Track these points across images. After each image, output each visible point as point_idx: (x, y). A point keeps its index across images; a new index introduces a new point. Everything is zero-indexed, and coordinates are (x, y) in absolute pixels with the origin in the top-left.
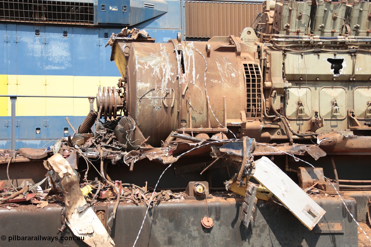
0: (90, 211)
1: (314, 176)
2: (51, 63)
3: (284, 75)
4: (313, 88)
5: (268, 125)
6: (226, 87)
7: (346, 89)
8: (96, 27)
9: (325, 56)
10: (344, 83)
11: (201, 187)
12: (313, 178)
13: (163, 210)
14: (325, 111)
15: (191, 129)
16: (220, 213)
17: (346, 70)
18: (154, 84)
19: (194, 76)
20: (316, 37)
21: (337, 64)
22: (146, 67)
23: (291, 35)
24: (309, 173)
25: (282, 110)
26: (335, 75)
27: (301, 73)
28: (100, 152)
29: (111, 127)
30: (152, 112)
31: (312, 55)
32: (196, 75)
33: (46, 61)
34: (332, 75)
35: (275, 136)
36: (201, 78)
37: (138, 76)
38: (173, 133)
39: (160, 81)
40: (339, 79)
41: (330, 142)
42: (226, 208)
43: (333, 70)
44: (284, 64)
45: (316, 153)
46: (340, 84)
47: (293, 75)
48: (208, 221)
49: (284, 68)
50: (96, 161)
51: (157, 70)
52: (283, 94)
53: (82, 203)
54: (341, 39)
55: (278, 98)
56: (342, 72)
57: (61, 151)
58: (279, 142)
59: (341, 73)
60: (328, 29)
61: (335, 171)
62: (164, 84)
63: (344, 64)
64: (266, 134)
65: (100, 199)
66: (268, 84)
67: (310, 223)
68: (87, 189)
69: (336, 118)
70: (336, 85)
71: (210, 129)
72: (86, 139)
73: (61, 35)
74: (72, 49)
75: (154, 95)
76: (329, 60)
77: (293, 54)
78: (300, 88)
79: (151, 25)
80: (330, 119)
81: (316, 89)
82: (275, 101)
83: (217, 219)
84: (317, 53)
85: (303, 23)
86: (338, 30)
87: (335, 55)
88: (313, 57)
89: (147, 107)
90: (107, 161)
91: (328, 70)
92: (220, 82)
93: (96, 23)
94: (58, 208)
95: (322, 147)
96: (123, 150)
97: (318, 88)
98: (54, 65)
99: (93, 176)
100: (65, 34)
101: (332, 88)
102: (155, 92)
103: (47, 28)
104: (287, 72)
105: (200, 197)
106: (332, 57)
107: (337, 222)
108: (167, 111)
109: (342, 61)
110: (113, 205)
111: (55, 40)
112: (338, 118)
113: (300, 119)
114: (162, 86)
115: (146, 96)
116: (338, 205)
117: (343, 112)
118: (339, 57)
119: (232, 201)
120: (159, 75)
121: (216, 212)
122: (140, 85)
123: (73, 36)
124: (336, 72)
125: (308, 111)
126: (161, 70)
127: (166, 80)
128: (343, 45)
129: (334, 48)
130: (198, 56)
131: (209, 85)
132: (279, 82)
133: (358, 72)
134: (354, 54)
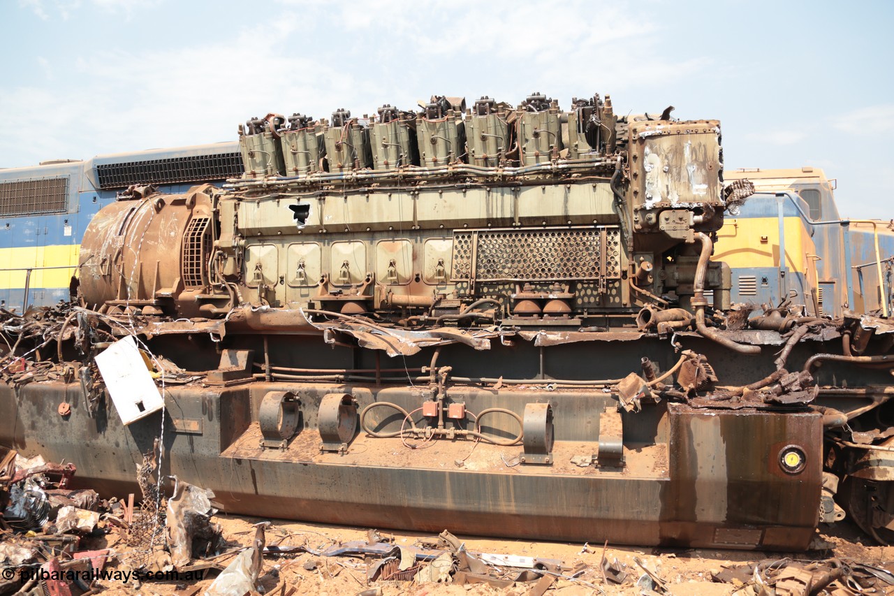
1: (234, 361)
3: (237, 230)
4: (280, 245)
6: (161, 248)
7: (322, 244)
9: (286, 203)
10: (318, 237)
12: (233, 363)
14: (292, 275)
16: (77, 400)
17: (312, 220)
18: (94, 250)
19: (132, 238)
21: (301, 212)
22: (94, 231)
24: (230, 357)
25: (237, 278)
26: (300, 227)
27: (257, 227)
30: (93, 282)
31: (271, 202)
32: (134, 237)
34: (295, 227)
36: (138, 239)
39: (101, 246)
40: (307, 231)
41: (239, 317)
43: (297, 219)
44: (236, 216)
46: (313, 237)
47: (249, 230)
48: (63, 408)
49: (236, 222)
51: (102, 233)
52: (234, 255)
54: (309, 178)
55: (230, 259)
56: (308, 222)
59: (306, 224)
62: (104, 248)
63: (310, 211)
64: (208, 307)
66: (216, 243)
69: (307, 284)
70: (308, 240)
71: (137, 301)
75: (93, 262)
76: (292, 207)
77: (248, 202)
78: (263, 245)
80: (299, 285)
81: (283, 246)
82: (227, 264)
84: (276, 198)
85: (258, 161)
86: (302, 167)
87: (299, 200)
88: (271, 204)
89: (87, 276)
91: (289, 220)
92: (156, 243)
97: (285, 245)
101: (303, 244)
102: (94, 258)
104: (241, 226)
106: (294, 202)
107: (194, 420)
108: (105, 280)
109: (306, 208)
112: (309, 285)
114: (102, 252)
115: (87, 264)
116: (198, 399)
117: (314, 275)
118: (304, 202)
120: (102, 239)
121: (74, 398)
124: (302, 220)
126: (106, 233)
127: (107, 244)
129: (300, 190)
130: (147, 214)
131: (144, 248)
132: (227, 239)
133: (328, 221)
134: (322, 197)
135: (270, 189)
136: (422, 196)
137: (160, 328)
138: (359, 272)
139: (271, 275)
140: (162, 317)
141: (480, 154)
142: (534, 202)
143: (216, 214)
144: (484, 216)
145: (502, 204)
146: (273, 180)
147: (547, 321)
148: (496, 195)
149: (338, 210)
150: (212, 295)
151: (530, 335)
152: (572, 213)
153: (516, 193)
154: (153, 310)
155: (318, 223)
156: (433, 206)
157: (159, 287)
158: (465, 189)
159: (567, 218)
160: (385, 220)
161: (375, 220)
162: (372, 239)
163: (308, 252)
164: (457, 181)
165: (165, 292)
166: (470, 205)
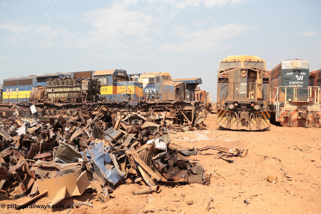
0: (17, 111)
19: (35, 93)
25: (47, 98)
27: (49, 92)
49: (46, 91)
65: (20, 110)
69: (54, 98)
77: (47, 89)
78: (49, 94)
83: (28, 113)
86: (53, 85)
88: (50, 89)
89: (31, 98)
97: (52, 94)
108: (33, 98)
109: (53, 90)
126: (33, 92)
127: (33, 94)
129: (53, 88)
131: (37, 94)
132: (45, 93)
134: (55, 88)
135: (49, 87)
136: (64, 88)
137: (38, 104)
138: (59, 97)
139: (50, 97)
140: (39, 103)
141: (69, 84)
142: (74, 89)
143: (44, 90)
145: (71, 90)
146: (50, 86)
147: (74, 102)
149: (56, 90)
150: (44, 100)
151: (72, 104)
152: (77, 90)
153: (72, 88)
154: (38, 102)
156: (65, 90)
157: (38, 99)
159: (77, 91)
161: (60, 91)
162: (60, 93)
163: (54, 95)
164: (67, 87)
165: (39, 100)
166: (68, 90)
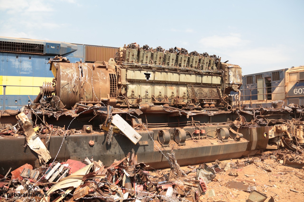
0: (38, 139)
1: (138, 122)
2: (23, 71)
3: (126, 79)
4: (138, 85)
5: (119, 100)
6: (101, 83)
7: (151, 86)
8: (44, 55)
9: (143, 72)
10: (151, 84)
11: (89, 128)
12: (137, 123)
13: (71, 138)
14: (143, 95)
15: (85, 102)
16: (97, 139)
17: (151, 78)
18: (69, 81)
19: (87, 78)
20: (140, 64)
21: (148, 76)
22: (65, 74)
23: (129, 62)
24: (136, 121)
25: (125, 94)
27: (134, 79)
28: (43, 112)
29: (49, 100)
30: (68, 94)
31: (138, 71)
32: (88, 78)
33: (21, 70)
34: (146, 80)
35: (122, 105)
36: (90, 79)
37: (61, 78)
38: (77, 103)
39: (71, 80)
40: (149, 82)
41: (144, 108)
42: (100, 136)
43: (146, 78)
44: (126, 74)
45: (139, 112)
46: (149, 84)
47: (130, 79)
48: (92, 142)
49: (126, 76)
50: (41, 116)
51: (70, 75)
52: (126, 87)
53: (34, 135)
54: (149, 65)
55: (124, 89)
56: (150, 79)
57: (25, 111)
58: (124, 108)
59: (149, 79)
60: (144, 61)
61: (146, 120)
62: (73, 81)
63: (150, 76)
64: (118, 104)
65: (42, 133)
66: (119, 83)
67: (135, 141)
68: (36, 129)
69: (147, 98)
70: (147, 84)
71: (94, 102)
72: (37, 106)
73: (29, 58)
74: (33, 65)
75: (68, 86)
76: (145, 74)
77: (130, 70)
78: (133, 85)
79: (70, 55)
80: (145, 98)
81: (139, 86)
82: (123, 90)
83: (96, 141)
84: (140, 70)
85: (134, 58)
86: (148, 62)
87: (147, 72)
88: (138, 72)
89: (65, 92)
90: (46, 116)
91: (144, 78)
92: (98, 81)
93: (44, 53)
94: (23, 137)
95: (141, 110)
96: (54, 111)
98: (24, 72)
99: (39, 123)
100: (30, 58)
102: (69, 85)
103: (22, 55)
104: (128, 78)
105: (88, 132)
106: (146, 72)
107: (146, 141)
108: (74, 94)
110: (49, 136)
111: (25, 60)
113: (133, 98)
115: (65, 86)
116: (147, 134)
117: (150, 96)
118: (149, 73)
119: (103, 133)
120: (71, 77)
121: (96, 138)
122: (62, 82)
123: (33, 59)
124: (148, 79)
125: (136, 95)
126: (72, 75)
127: (74, 80)
128: (150, 68)
129: (147, 69)
130: (89, 70)
132: (124, 82)
133: (156, 79)
134: (154, 72)
136: (181, 75)
138: (163, 95)
141: (194, 66)
142: (206, 80)
144: (195, 82)
145: (198, 79)
147: (212, 109)
148: (198, 77)
149: (159, 76)
153: (202, 77)
155: (153, 80)
156: (184, 78)
158: (191, 74)
159: (212, 84)
160: (172, 81)
161: (169, 80)
162: (166, 86)
163: (148, 87)
164: (187, 72)
165: (105, 99)
166: (192, 79)
